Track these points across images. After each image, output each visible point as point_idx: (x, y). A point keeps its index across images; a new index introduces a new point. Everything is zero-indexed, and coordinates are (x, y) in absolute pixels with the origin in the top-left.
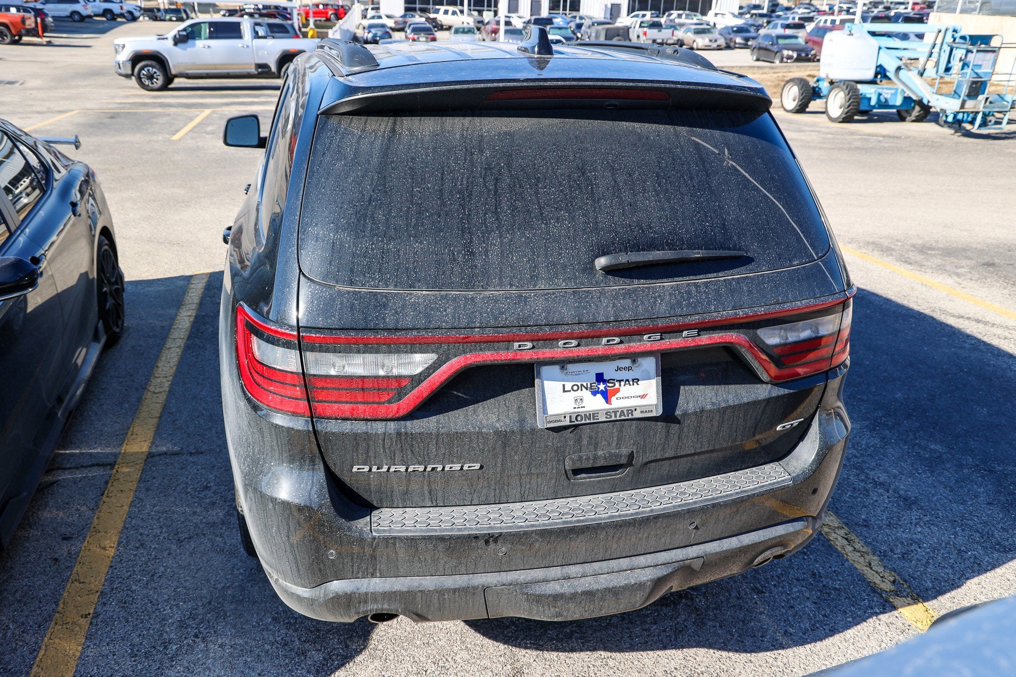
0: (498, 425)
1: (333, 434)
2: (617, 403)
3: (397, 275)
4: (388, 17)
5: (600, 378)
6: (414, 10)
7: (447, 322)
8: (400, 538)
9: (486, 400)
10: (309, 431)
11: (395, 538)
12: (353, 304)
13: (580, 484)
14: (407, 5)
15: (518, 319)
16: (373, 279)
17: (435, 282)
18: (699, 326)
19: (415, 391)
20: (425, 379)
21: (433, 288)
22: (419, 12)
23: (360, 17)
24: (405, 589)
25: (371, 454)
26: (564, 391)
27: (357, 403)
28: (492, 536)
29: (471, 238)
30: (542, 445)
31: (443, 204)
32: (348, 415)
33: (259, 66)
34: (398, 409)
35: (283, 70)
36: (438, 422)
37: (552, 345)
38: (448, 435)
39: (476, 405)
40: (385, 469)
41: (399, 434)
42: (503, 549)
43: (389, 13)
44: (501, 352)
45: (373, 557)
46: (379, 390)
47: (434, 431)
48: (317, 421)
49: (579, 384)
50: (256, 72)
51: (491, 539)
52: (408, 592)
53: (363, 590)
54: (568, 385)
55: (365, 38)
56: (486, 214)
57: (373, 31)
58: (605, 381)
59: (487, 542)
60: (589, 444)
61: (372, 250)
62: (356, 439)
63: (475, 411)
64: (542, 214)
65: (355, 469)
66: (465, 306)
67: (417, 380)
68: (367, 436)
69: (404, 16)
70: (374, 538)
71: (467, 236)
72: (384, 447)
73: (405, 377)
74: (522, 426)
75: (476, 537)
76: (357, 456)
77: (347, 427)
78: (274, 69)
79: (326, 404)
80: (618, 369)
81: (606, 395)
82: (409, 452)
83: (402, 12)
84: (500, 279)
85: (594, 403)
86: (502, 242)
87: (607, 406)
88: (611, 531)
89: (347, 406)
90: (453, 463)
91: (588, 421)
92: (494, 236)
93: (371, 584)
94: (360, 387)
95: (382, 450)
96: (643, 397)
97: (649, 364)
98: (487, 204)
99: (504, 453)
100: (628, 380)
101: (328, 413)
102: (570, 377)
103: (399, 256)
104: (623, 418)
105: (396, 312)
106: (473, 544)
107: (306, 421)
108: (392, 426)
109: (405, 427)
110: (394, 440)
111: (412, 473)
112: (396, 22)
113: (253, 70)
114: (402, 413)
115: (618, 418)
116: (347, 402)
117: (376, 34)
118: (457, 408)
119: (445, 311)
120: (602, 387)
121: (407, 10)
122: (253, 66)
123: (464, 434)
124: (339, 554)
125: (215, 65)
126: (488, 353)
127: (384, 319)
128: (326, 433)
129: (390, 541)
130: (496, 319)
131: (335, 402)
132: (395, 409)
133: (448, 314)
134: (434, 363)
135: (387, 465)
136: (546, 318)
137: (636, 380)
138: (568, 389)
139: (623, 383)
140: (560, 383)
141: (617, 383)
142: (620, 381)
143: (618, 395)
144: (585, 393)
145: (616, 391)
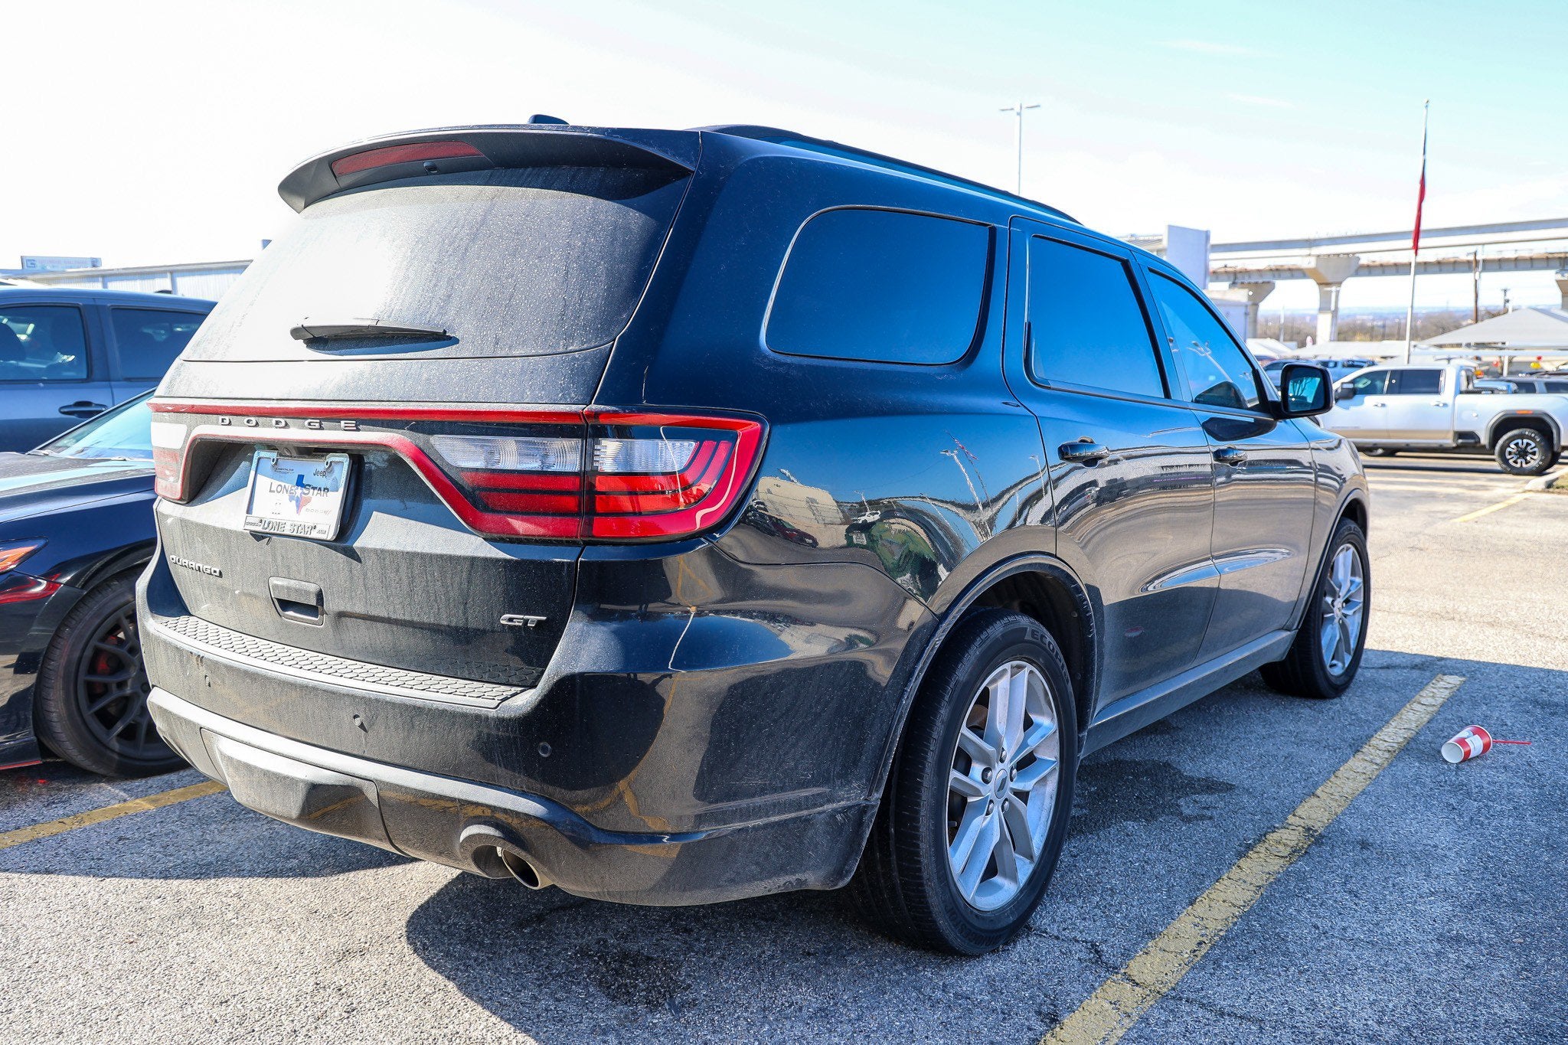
0: (227, 522)
2: (305, 516)
5: (300, 480)
26: (270, 491)
30: (251, 556)
33: (1460, 435)
35: (1501, 442)
36: (201, 510)
38: (200, 525)
40: (181, 560)
42: (207, 677)
47: (195, 520)
49: (283, 484)
50: (1454, 445)
51: (199, 659)
58: (303, 486)
59: (198, 662)
72: (178, 533)
75: (191, 654)
78: (1484, 440)
80: (316, 472)
81: (300, 503)
82: (188, 544)
85: (287, 511)
87: (295, 517)
91: (277, 531)
95: (178, 538)
96: (323, 512)
97: (339, 470)
99: (230, 561)
102: (279, 474)
106: (191, 662)
109: (185, 513)
110: (180, 526)
111: (193, 571)
113: (1449, 441)
115: (299, 534)
120: (299, 491)
122: (1451, 435)
123: (207, 526)
125: (1388, 431)
137: (326, 489)
138: (274, 488)
139: (316, 491)
140: (269, 480)
141: (312, 491)
142: (314, 488)
143: (308, 506)
144: (286, 496)
145: (308, 501)
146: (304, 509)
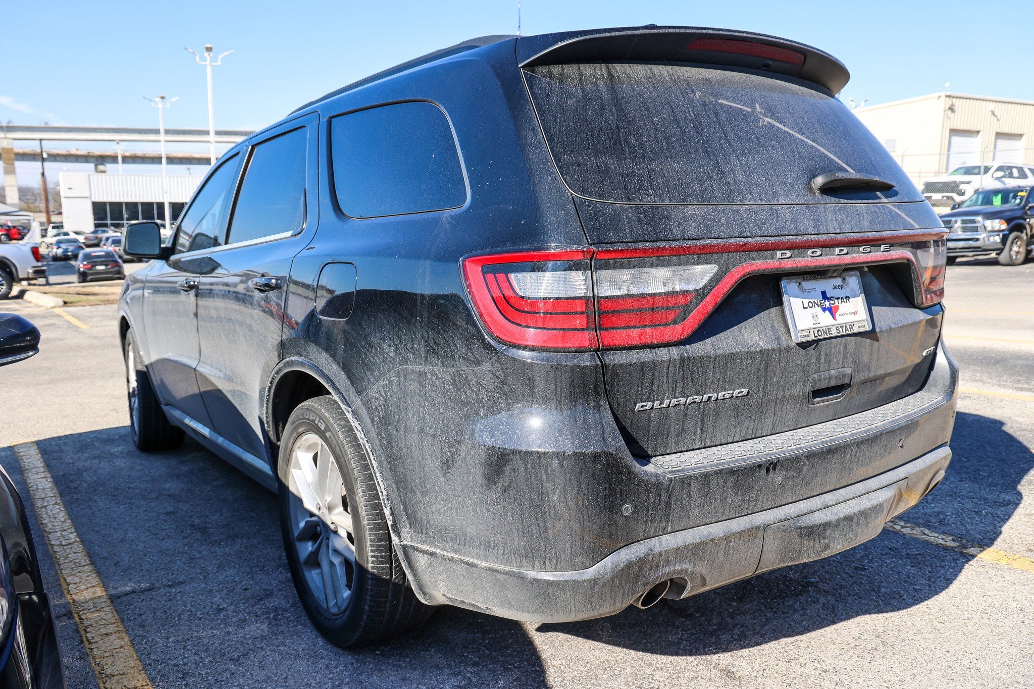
0: (761, 344)
1: (621, 365)
2: (841, 319)
3: (668, 191)
4: (76, 233)
5: (824, 295)
6: (106, 225)
7: (724, 232)
8: (694, 476)
9: (746, 320)
10: (597, 365)
11: (690, 477)
12: (639, 217)
13: (815, 409)
14: (96, 222)
15: (776, 229)
16: (649, 195)
17: (703, 197)
18: (891, 241)
19: (699, 307)
20: (709, 293)
21: (702, 201)
22: (112, 228)
23: (40, 236)
24: (697, 541)
25: (655, 387)
26: (804, 308)
27: (645, 326)
28: (772, 463)
29: (717, 160)
30: (794, 365)
31: (683, 131)
32: (636, 341)
34: (683, 329)
36: (713, 343)
37: (803, 253)
38: (724, 356)
39: (739, 326)
40: (666, 402)
41: (682, 360)
42: (778, 478)
43: (77, 230)
44: (769, 261)
45: (668, 504)
46: (667, 308)
47: (712, 353)
48: (602, 354)
49: (812, 301)
51: (771, 466)
52: (701, 543)
53: (657, 550)
54: (806, 301)
55: (54, 254)
56: (720, 140)
57: (64, 246)
58: (829, 299)
59: (768, 470)
60: (825, 362)
61: (638, 170)
62: (642, 370)
63: (740, 331)
64: (760, 142)
65: (638, 407)
66: (734, 217)
67: (701, 294)
68: (653, 365)
69: (95, 232)
70: (671, 480)
71: (713, 158)
72: (668, 376)
73: (691, 291)
74: (779, 343)
75: (760, 466)
76: (642, 390)
77: (633, 357)
79: (615, 331)
80: (835, 287)
81: (832, 311)
82: (689, 381)
83: (92, 229)
84: (751, 194)
85: (825, 319)
86: (741, 164)
87: (834, 322)
88: (854, 449)
89: (635, 332)
90: (725, 389)
91: (826, 336)
92: (733, 158)
93: (663, 542)
94: (650, 306)
95: (665, 380)
96: (855, 313)
97: (853, 282)
98: (717, 132)
99: (766, 376)
100: (842, 298)
101: (617, 342)
102: (806, 294)
103: (664, 174)
104: (847, 332)
105: (680, 223)
106: (757, 474)
107: (592, 355)
108: (675, 352)
109: (687, 352)
110: (677, 367)
111: (690, 406)
112: (86, 238)
114: (687, 333)
115: (845, 333)
116: (635, 327)
117: (67, 249)
118: (725, 330)
119: (720, 221)
120: (827, 304)
121: (97, 226)
123: (736, 354)
124: (635, 507)
126: (759, 262)
127: (671, 230)
128: (614, 365)
129: (685, 482)
130: (760, 229)
131: (624, 328)
132: (680, 330)
133: (722, 225)
134: (716, 274)
135: (668, 398)
136: (795, 228)
137: (848, 298)
138: (806, 305)
139: (840, 301)
140: (800, 300)
141: (836, 301)
142: (838, 299)
143: (839, 312)
144: (818, 310)
145: (837, 308)
146: (837, 315)
